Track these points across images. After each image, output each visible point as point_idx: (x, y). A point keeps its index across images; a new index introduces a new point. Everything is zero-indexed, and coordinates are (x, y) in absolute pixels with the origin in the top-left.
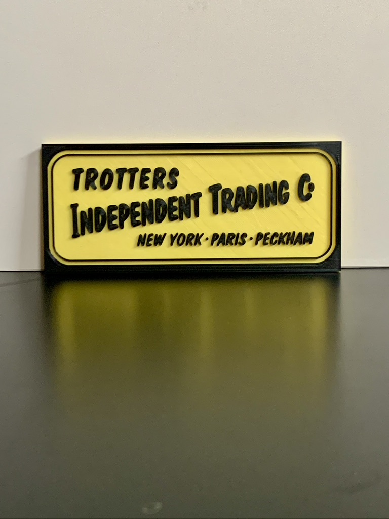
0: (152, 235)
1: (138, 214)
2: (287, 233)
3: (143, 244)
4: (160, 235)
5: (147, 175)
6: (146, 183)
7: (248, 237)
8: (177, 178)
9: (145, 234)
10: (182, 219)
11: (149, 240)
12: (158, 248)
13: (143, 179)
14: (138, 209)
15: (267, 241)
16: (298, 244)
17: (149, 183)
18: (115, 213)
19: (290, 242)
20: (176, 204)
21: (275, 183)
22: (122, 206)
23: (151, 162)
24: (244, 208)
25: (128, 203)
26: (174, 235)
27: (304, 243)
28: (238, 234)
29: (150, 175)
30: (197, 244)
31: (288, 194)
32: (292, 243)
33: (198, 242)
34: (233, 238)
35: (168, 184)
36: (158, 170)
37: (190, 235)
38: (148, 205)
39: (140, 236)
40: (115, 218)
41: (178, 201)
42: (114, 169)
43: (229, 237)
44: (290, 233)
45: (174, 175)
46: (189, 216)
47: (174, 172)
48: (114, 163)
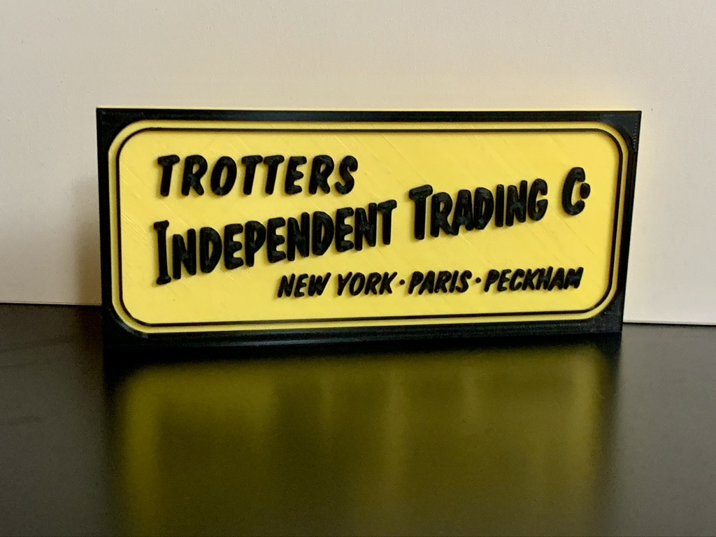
0: (306, 276)
1: (280, 240)
2: (538, 270)
3: (288, 294)
4: (320, 277)
5: (299, 169)
6: (297, 183)
7: (474, 277)
8: (354, 174)
9: (293, 276)
10: (359, 248)
11: (300, 285)
12: (316, 299)
13: (292, 175)
14: (280, 231)
15: (505, 285)
16: (555, 287)
17: (302, 183)
18: (238, 238)
19: (542, 285)
20: (349, 221)
21: (524, 184)
22: (251, 227)
23: (307, 145)
24: (469, 228)
25: (263, 221)
26: (344, 276)
27: (566, 288)
28: (456, 273)
29: (304, 169)
30: (385, 292)
31: (546, 202)
32: (545, 288)
33: (386, 288)
34: (447, 280)
35: (337, 185)
36: (318, 161)
37: (372, 275)
38: (299, 224)
39: (284, 278)
40: (238, 246)
41: (354, 215)
42: (237, 158)
43: (440, 279)
44: (543, 270)
45: (348, 169)
46: (372, 243)
47: (349, 164)
48: (237, 146)
